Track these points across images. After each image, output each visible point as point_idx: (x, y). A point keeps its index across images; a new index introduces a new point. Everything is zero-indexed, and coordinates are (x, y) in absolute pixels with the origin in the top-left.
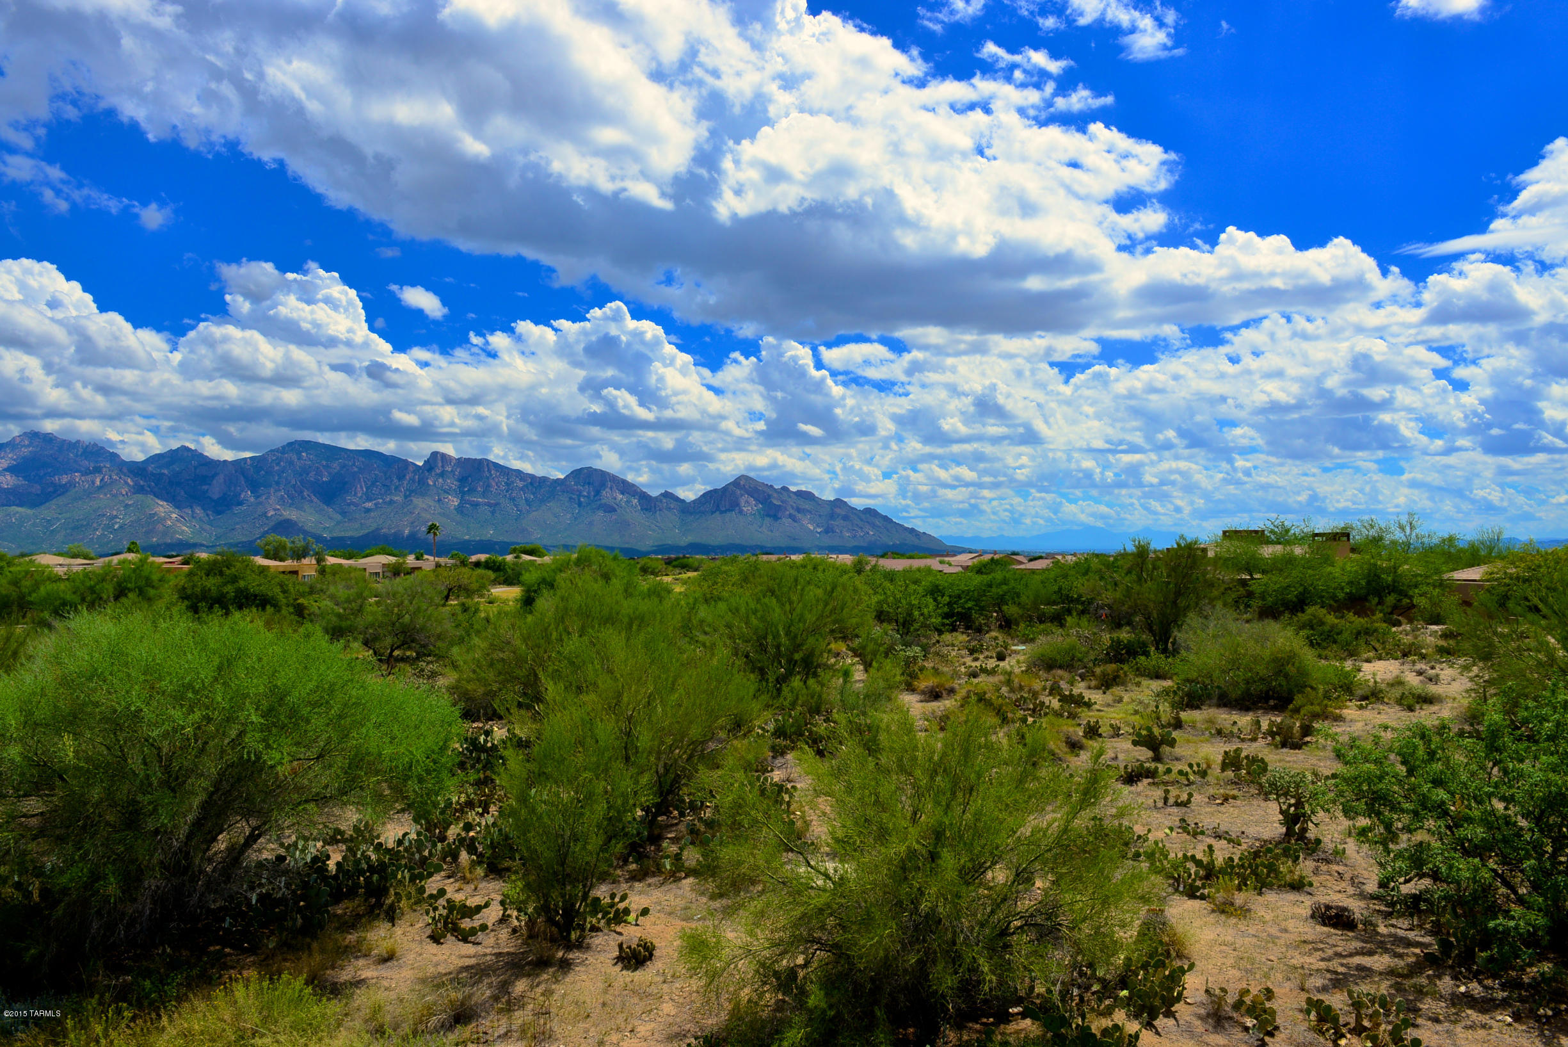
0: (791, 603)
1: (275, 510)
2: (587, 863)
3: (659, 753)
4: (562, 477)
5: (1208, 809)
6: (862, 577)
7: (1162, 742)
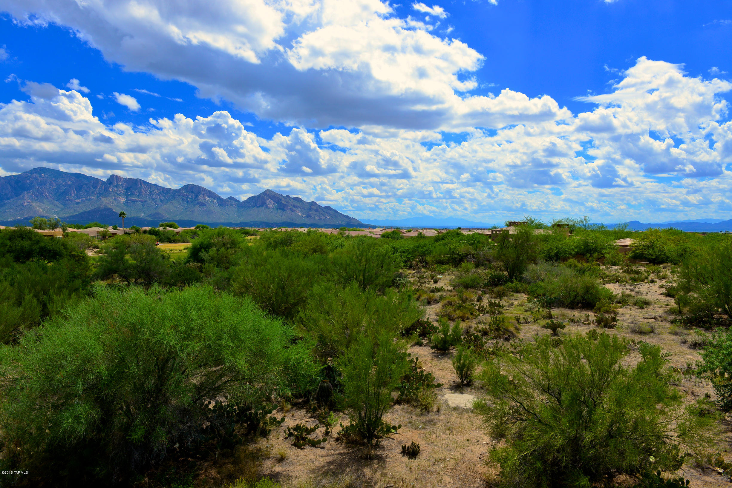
1: (28, 202)
4: (178, 188)
7: (558, 327)
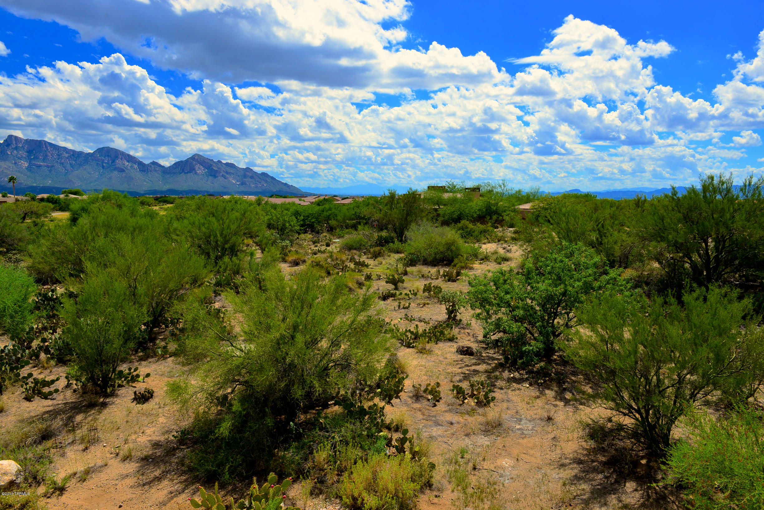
0: (223, 220)
2: (114, 354)
3: (153, 296)
4: (92, 152)
5: (417, 310)
6: (261, 207)
7: (398, 281)
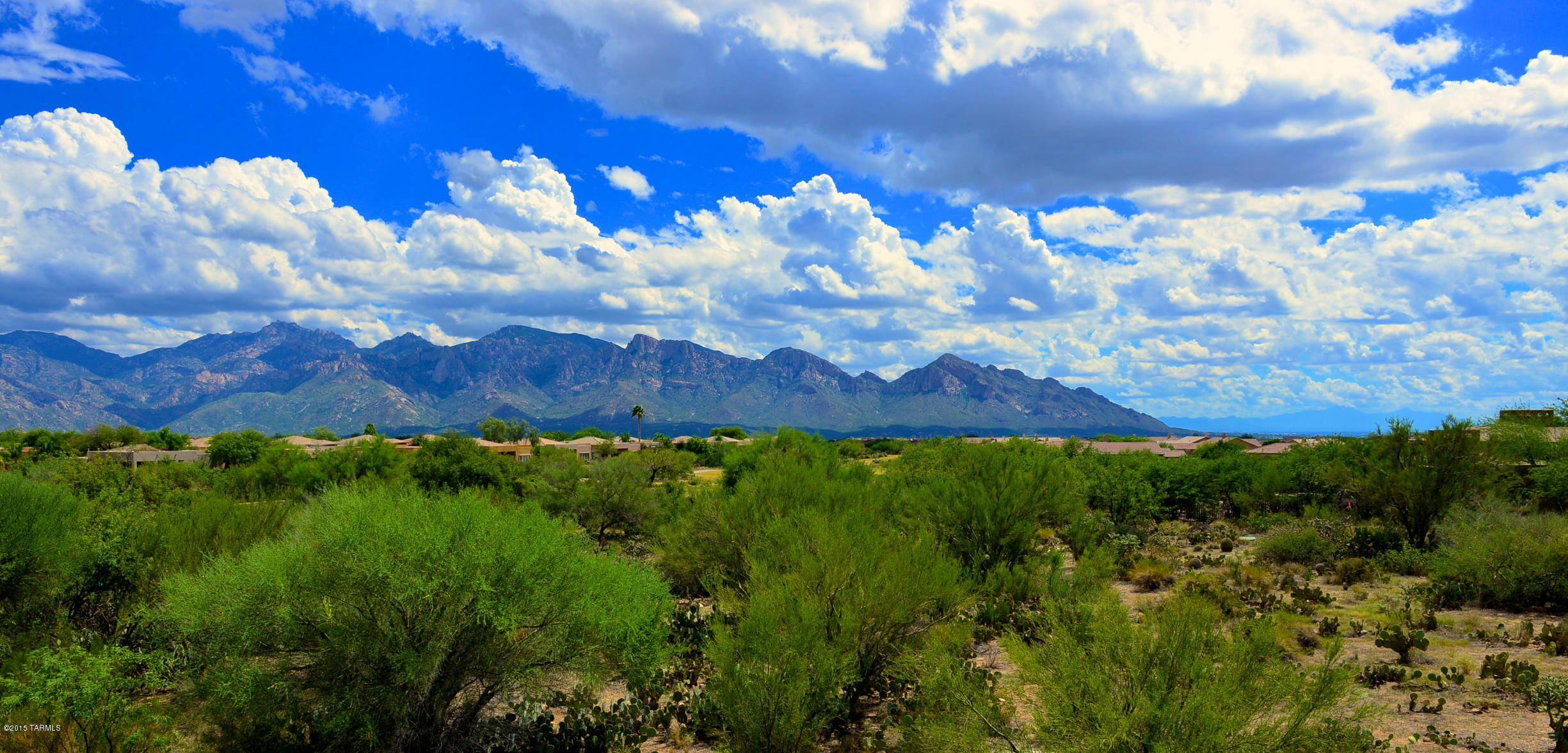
0: (998, 486)
1: (493, 394)
2: (791, 736)
3: (861, 633)
4: (762, 357)
5: (1461, 718)
6: (1074, 461)
7: (1411, 644)
